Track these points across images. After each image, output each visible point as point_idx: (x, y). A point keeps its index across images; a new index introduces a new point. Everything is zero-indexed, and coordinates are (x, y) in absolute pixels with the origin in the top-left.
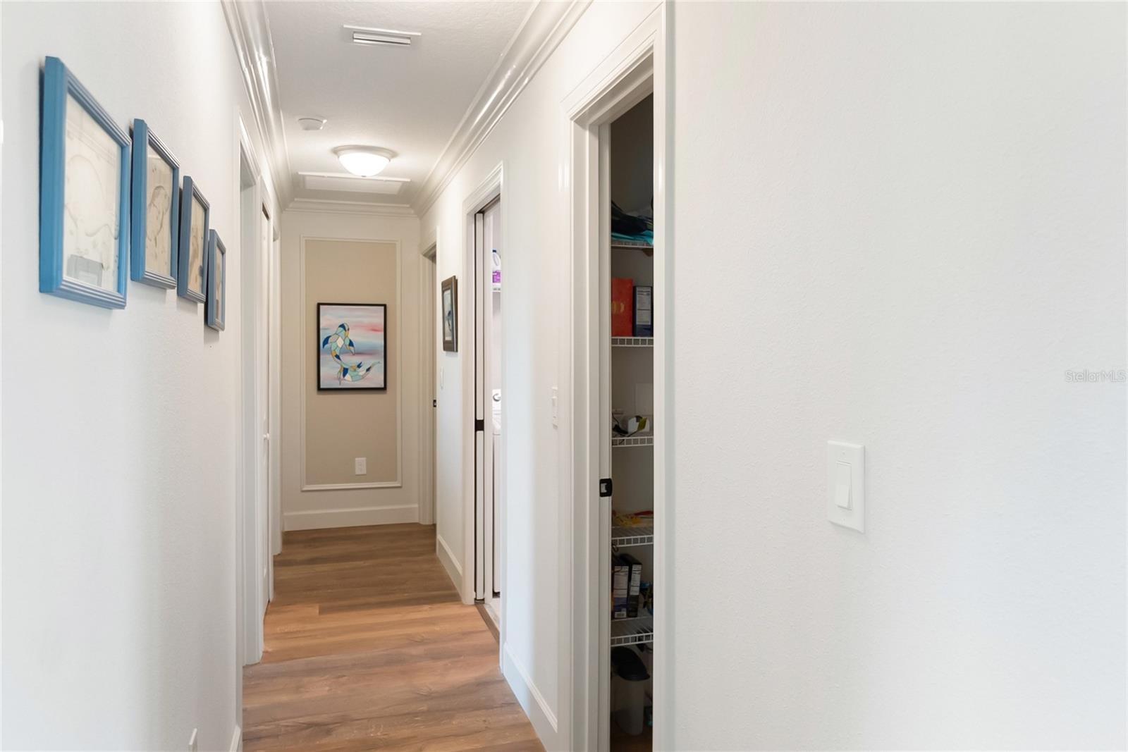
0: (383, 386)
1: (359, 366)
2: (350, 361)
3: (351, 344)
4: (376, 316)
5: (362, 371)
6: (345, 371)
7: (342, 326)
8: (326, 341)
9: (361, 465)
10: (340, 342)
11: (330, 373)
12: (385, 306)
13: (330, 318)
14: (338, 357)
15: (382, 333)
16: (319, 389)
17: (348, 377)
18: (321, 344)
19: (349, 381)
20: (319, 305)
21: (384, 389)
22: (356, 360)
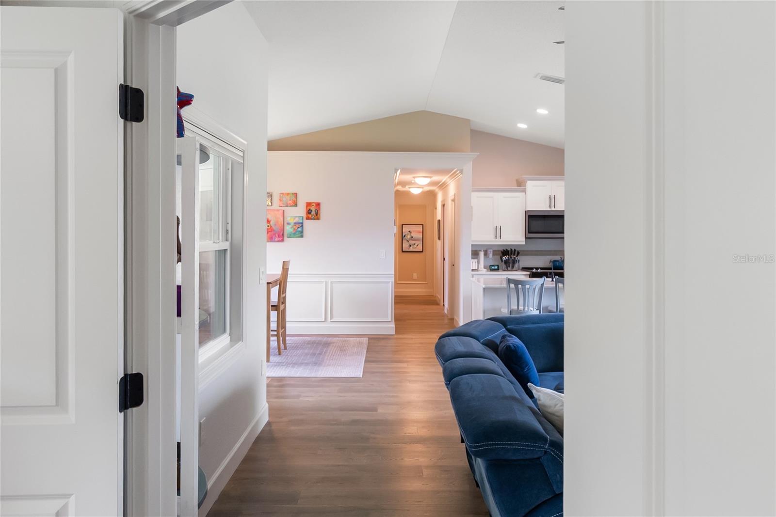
0: (422, 250)
1: (415, 244)
2: (412, 242)
3: (412, 237)
4: (420, 228)
5: (415, 246)
6: (410, 246)
7: (409, 231)
8: (404, 236)
9: (415, 276)
10: (409, 237)
11: (406, 246)
12: (423, 225)
13: (406, 229)
14: (408, 241)
15: (422, 234)
16: (402, 251)
17: (411, 247)
18: (403, 237)
19: (411, 249)
20: (402, 225)
21: (422, 252)
22: (414, 242)
